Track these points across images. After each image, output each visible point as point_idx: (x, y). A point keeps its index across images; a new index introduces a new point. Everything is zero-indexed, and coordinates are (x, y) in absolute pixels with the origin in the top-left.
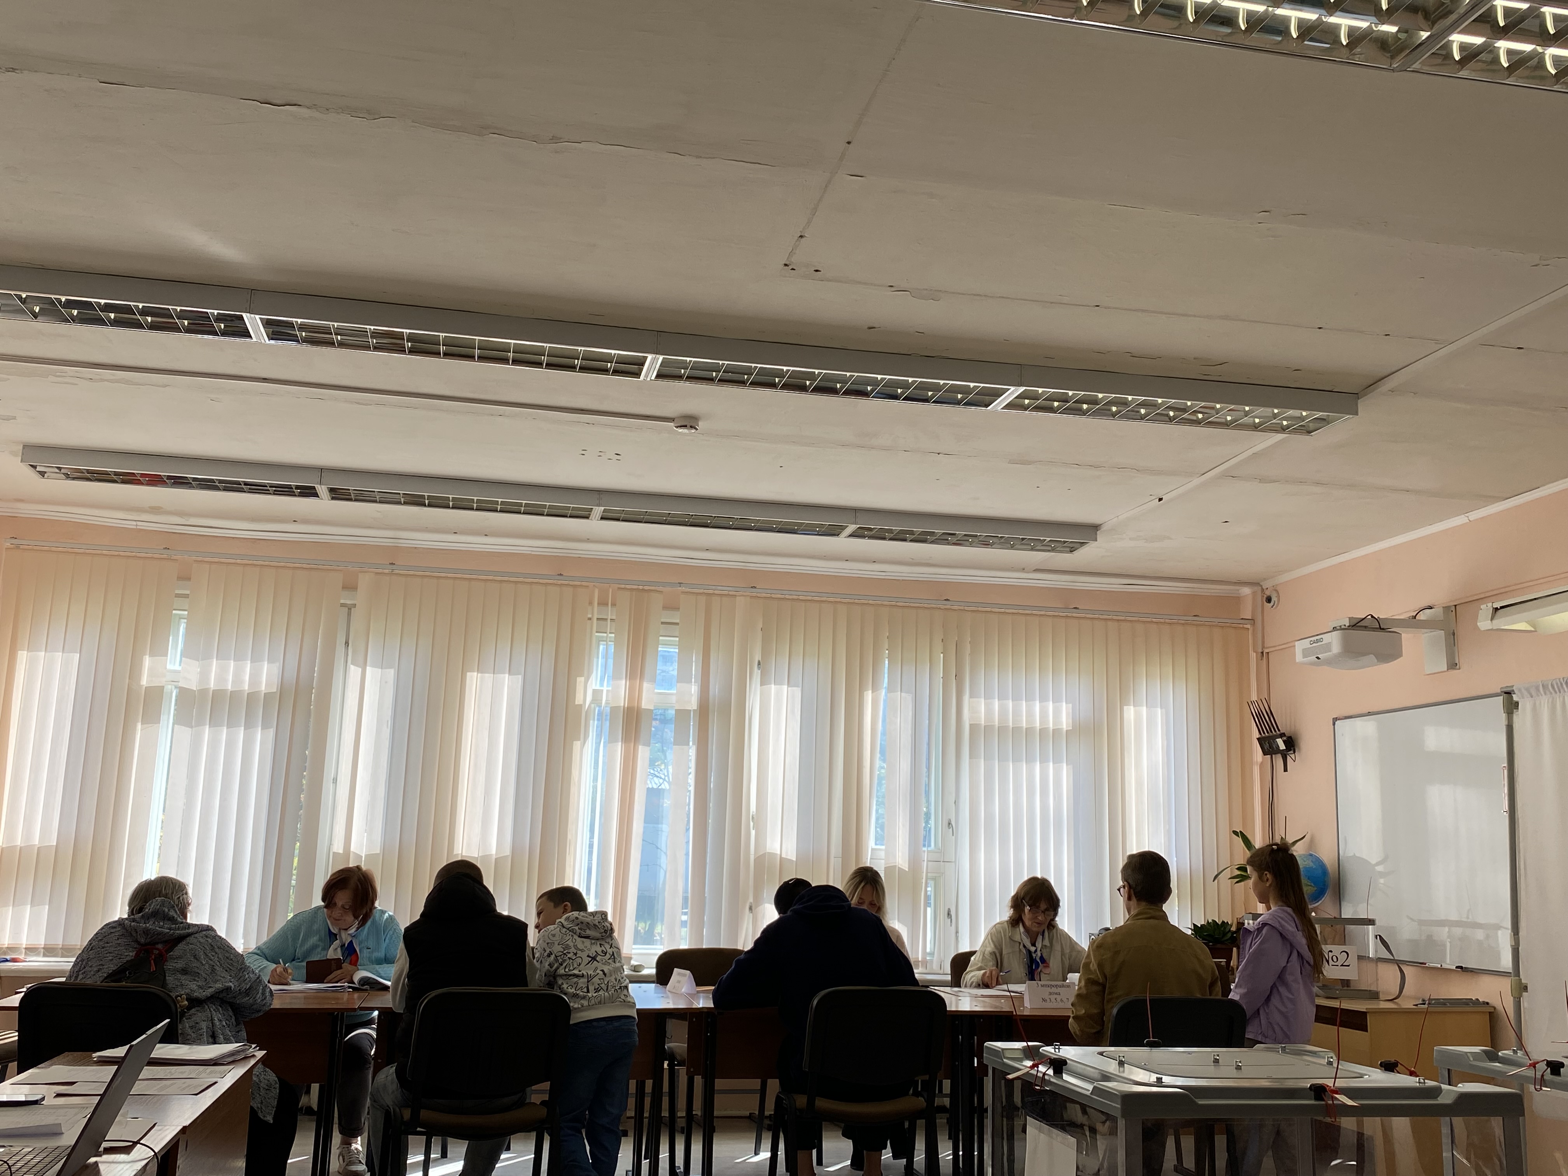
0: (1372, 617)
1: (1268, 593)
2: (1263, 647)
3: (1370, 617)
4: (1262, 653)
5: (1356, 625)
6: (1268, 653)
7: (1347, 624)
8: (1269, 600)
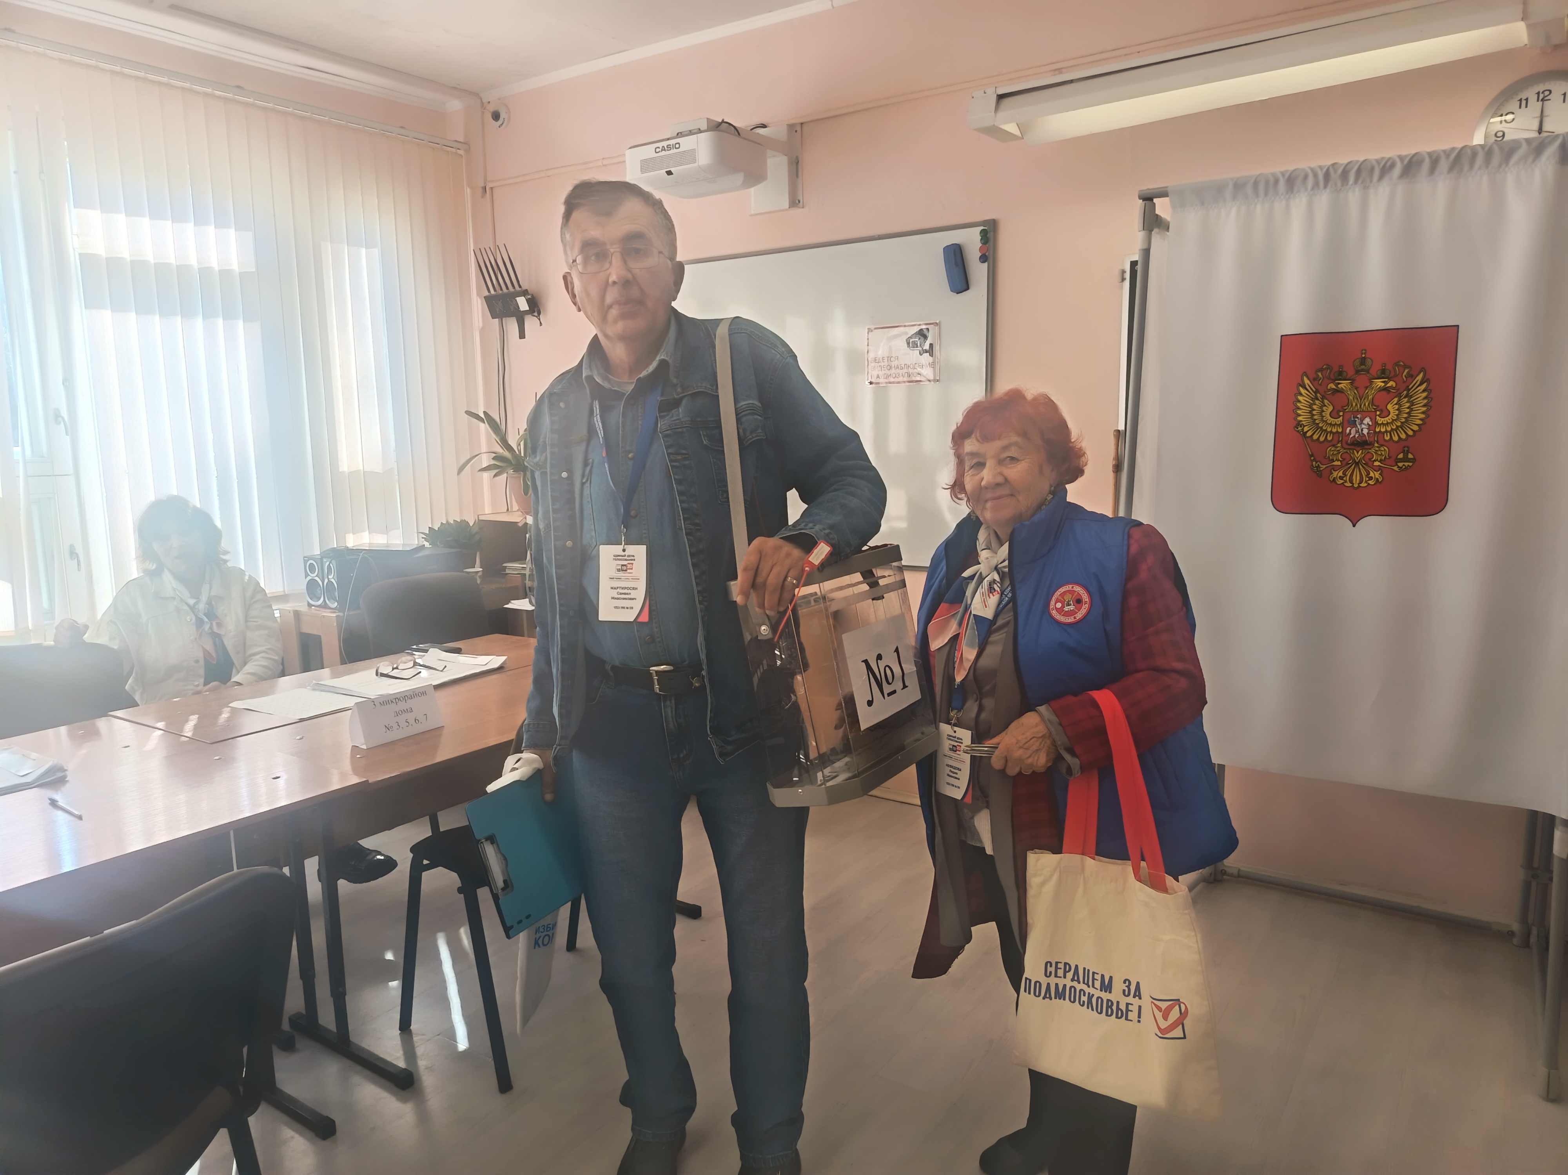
0: (727, 122)
1: (492, 108)
2: (486, 180)
3: (724, 122)
4: (484, 188)
5: (717, 128)
6: (492, 188)
8: (496, 116)
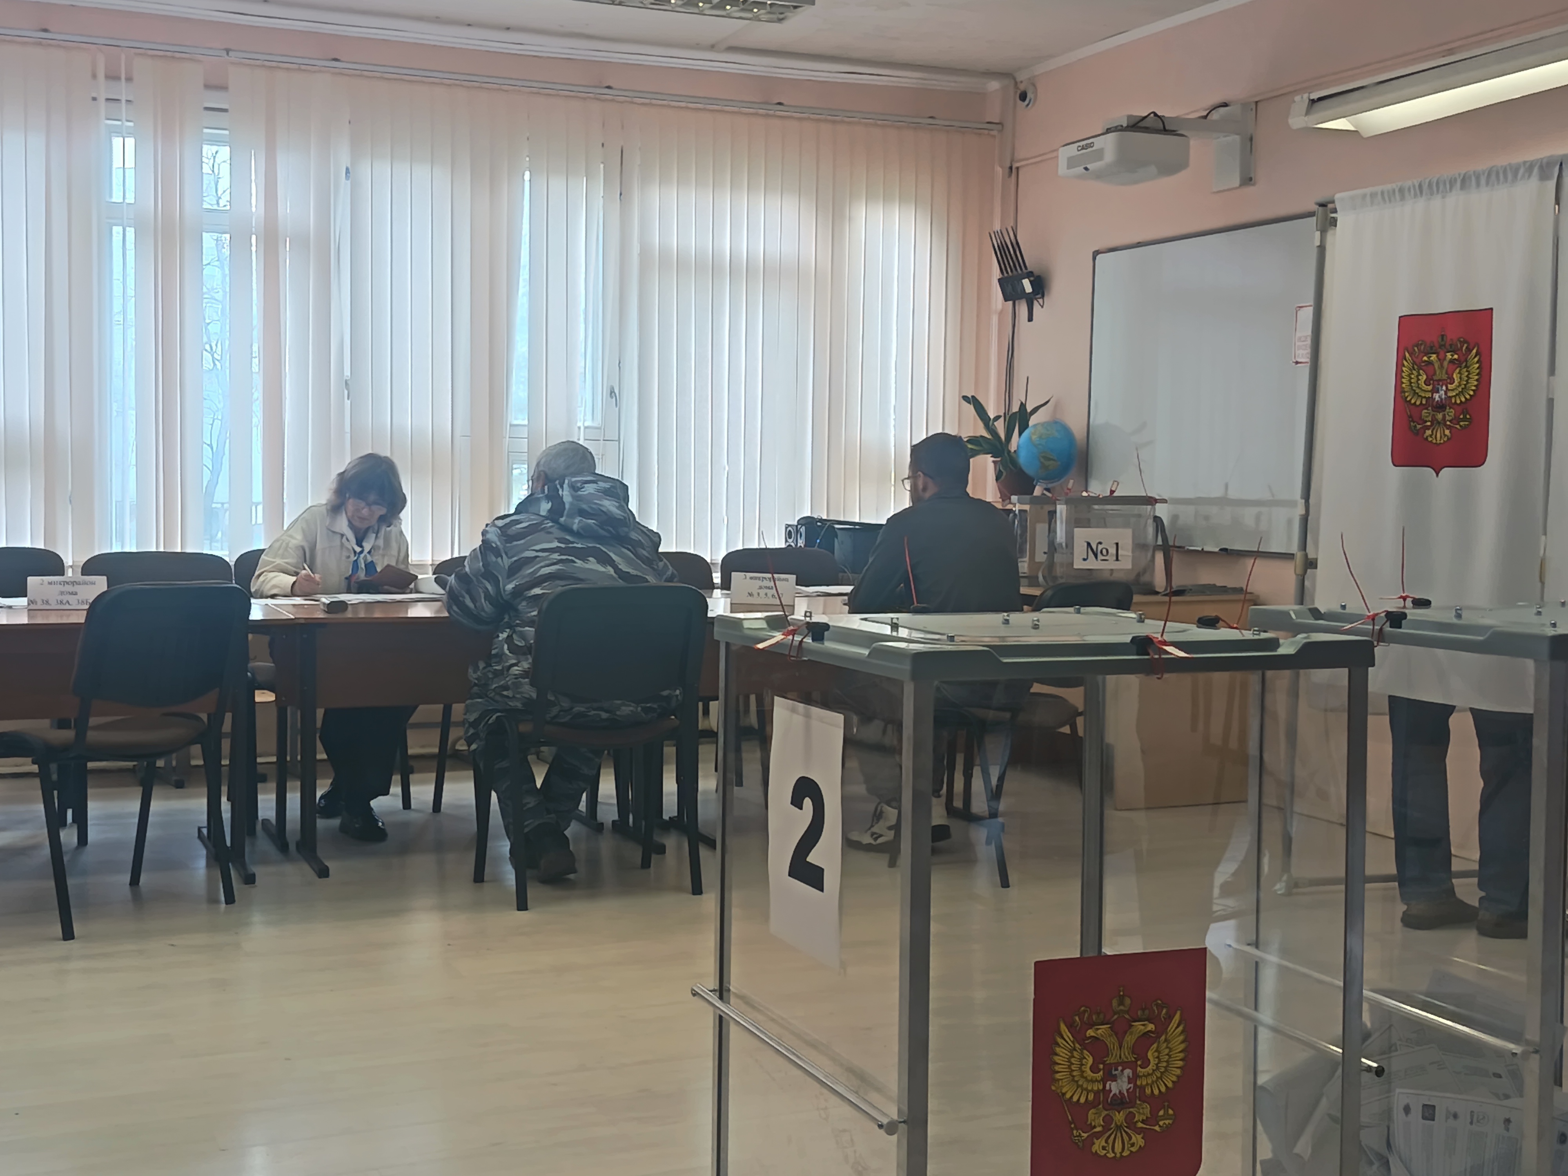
0: (1155, 114)
1: (1022, 87)
2: (1012, 161)
3: (1152, 115)
4: (1011, 168)
5: (1136, 125)
6: (1018, 168)
7: (1125, 125)
8: (1023, 97)
